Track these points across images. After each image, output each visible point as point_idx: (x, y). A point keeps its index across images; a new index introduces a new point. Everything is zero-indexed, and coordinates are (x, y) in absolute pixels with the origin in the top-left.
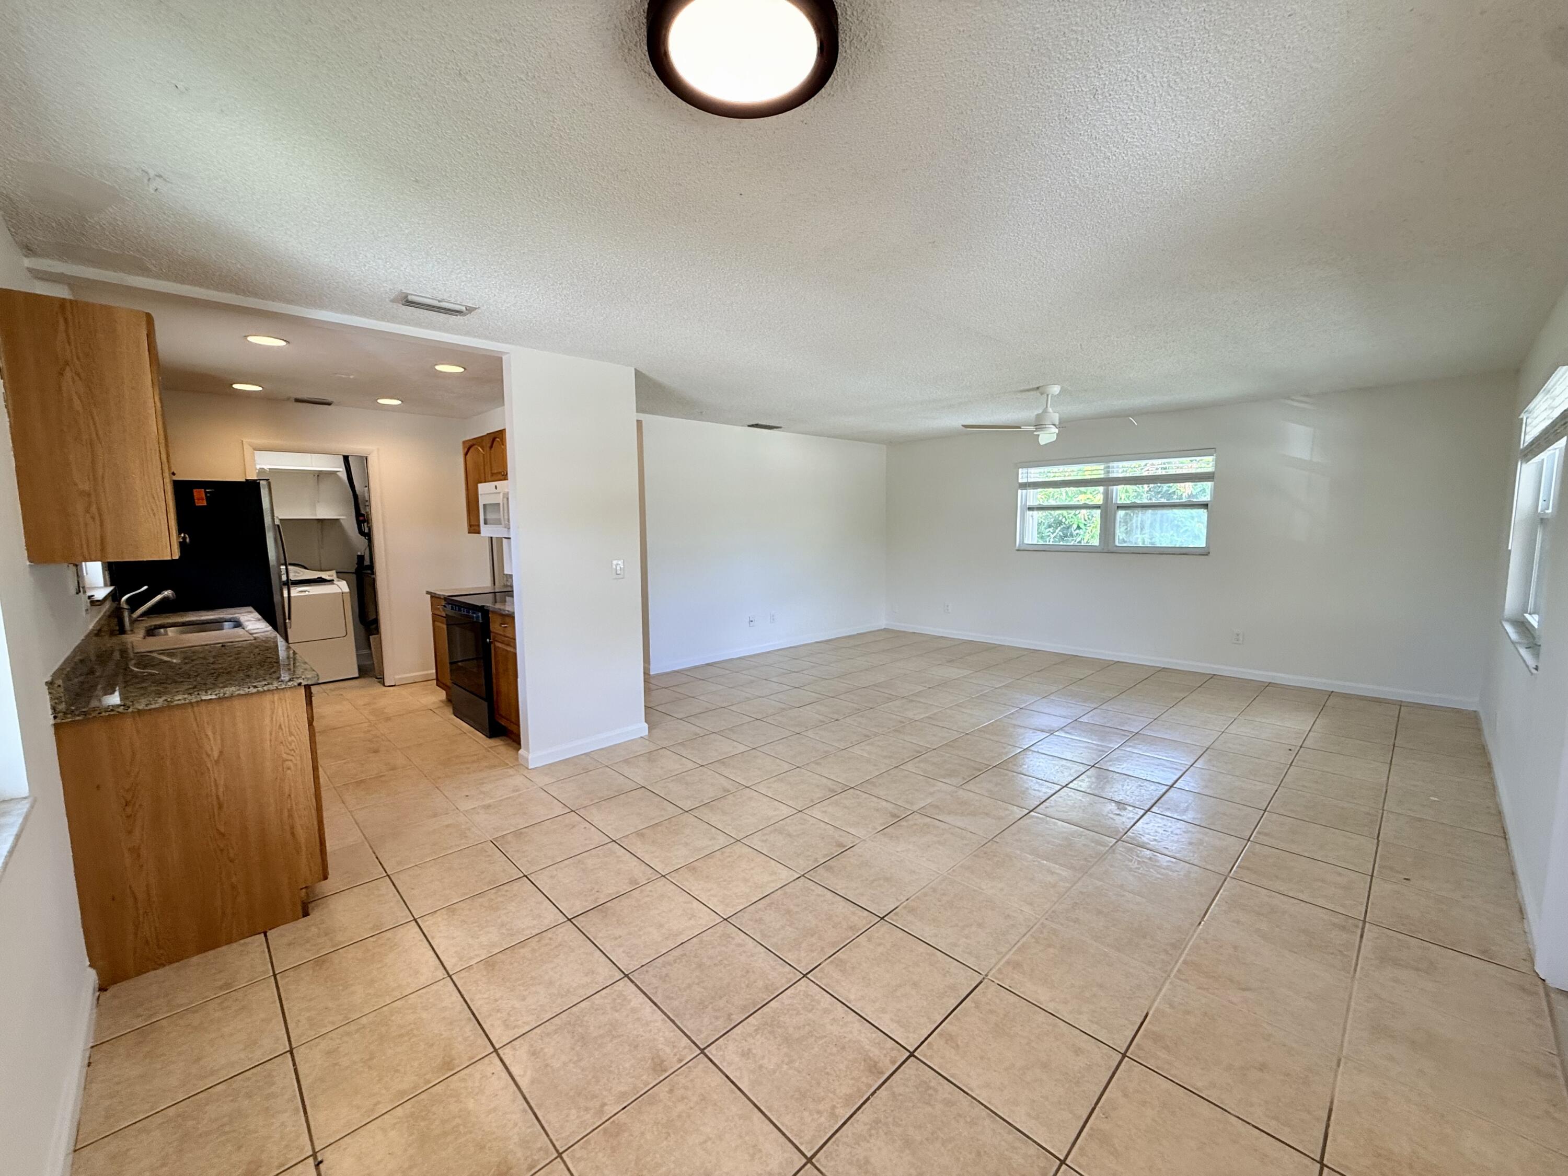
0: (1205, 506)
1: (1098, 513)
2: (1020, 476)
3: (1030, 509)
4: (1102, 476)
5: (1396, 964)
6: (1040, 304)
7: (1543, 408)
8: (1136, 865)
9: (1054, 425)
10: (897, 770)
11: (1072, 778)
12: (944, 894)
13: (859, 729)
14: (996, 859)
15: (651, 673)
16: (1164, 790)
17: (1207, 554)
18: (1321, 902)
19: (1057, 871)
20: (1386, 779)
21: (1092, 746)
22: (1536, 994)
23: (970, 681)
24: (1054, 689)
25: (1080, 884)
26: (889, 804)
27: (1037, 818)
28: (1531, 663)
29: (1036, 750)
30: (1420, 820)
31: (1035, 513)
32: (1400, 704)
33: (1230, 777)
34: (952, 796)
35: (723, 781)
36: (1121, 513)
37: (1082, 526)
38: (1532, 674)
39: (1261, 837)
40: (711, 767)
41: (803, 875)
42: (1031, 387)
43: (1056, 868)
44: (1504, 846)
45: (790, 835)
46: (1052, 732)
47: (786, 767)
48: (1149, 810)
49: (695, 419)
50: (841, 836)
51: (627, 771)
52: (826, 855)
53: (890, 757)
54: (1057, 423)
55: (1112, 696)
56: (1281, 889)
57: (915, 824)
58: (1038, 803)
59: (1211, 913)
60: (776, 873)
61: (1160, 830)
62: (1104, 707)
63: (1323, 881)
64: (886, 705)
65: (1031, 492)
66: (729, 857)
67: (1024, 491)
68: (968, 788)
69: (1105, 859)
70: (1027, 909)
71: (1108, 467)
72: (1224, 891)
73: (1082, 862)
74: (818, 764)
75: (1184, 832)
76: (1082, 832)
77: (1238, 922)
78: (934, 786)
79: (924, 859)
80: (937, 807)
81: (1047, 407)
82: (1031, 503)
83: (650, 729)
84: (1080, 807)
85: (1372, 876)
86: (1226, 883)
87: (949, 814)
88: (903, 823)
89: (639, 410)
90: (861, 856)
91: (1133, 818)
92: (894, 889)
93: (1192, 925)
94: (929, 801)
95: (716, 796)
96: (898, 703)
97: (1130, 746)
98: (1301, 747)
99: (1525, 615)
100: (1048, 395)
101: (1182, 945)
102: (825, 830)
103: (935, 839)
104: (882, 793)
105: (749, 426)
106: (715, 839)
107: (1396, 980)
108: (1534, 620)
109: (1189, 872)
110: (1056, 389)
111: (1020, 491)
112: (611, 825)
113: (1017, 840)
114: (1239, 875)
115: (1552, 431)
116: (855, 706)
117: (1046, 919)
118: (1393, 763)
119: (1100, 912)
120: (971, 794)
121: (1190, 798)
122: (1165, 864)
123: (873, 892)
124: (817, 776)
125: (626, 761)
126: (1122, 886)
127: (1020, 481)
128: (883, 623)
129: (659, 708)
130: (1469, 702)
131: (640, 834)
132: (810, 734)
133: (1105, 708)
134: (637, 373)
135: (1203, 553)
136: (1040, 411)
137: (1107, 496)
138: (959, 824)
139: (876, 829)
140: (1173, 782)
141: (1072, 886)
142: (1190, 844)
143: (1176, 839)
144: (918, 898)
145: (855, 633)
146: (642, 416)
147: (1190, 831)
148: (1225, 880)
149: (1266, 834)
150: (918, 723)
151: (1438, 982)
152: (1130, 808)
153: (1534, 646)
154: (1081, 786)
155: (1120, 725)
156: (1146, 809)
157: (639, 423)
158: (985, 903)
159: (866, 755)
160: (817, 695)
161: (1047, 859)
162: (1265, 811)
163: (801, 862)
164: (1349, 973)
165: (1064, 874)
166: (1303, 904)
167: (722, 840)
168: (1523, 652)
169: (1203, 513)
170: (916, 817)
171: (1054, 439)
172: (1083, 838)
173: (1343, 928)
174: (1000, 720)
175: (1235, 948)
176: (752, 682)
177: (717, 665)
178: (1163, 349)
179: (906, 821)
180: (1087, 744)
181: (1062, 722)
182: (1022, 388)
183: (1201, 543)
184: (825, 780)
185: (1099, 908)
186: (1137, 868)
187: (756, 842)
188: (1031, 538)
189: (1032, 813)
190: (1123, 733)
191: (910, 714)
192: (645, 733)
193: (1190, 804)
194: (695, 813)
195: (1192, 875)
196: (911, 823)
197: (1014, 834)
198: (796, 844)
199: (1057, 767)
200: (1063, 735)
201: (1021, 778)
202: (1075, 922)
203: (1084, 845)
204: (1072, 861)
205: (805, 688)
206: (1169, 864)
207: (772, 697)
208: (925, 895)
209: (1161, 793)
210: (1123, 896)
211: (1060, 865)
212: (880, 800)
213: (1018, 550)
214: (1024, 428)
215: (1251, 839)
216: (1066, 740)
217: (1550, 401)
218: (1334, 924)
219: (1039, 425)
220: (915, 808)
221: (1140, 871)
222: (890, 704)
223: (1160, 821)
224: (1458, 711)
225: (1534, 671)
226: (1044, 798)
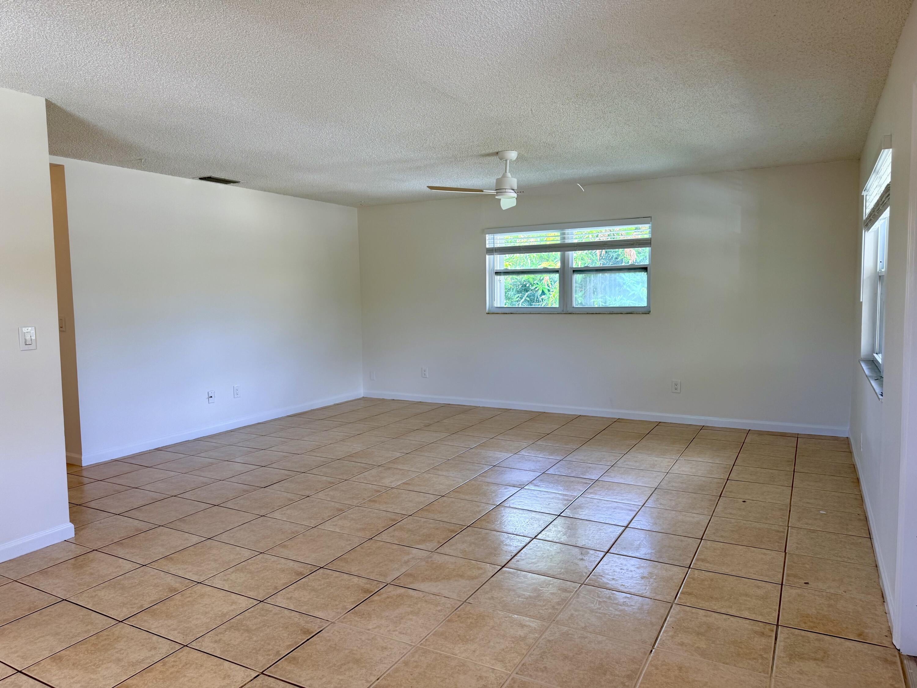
0: (644, 269)
1: (556, 276)
2: (487, 242)
3: (497, 273)
4: (559, 242)
5: (801, 658)
6: (490, 63)
7: (875, 186)
8: (598, 606)
9: (513, 190)
10: (372, 541)
11: (541, 529)
12: (416, 667)
13: (333, 504)
14: (469, 621)
15: (84, 464)
16: (620, 532)
17: (648, 313)
18: (746, 614)
19: (527, 623)
20: (789, 501)
21: (558, 496)
22: (895, 663)
23: (446, 443)
24: (525, 445)
25: (547, 633)
26: (361, 579)
27: (509, 573)
28: (878, 391)
29: (508, 505)
30: (814, 531)
31: (502, 278)
32: (797, 437)
33: (674, 512)
34: (427, 562)
35: (169, 579)
36: (578, 278)
37: (546, 291)
38: (879, 399)
39: (700, 563)
40: (155, 565)
41: (262, 673)
42: (491, 151)
43: (526, 620)
44: (870, 544)
45: (248, 631)
46: (522, 487)
47: (247, 554)
48: (607, 552)
49: (133, 167)
50: (307, 622)
51: (44, 583)
52: (289, 646)
53: (364, 529)
54: (516, 188)
55: (575, 447)
56: (716, 608)
57: (388, 597)
58: (509, 558)
59: (661, 639)
60: (229, 676)
61: (618, 570)
62: (568, 458)
63: (747, 595)
64: (362, 475)
65: (498, 257)
66: (173, 666)
67: (492, 256)
68: (442, 551)
69: (570, 604)
70: (499, 667)
71: (564, 234)
72: (670, 617)
73: (550, 611)
74: (285, 547)
75: (638, 568)
76: (550, 581)
77: (682, 644)
78: (408, 554)
79: (397, 633)
80: (410, 575)
81: (506, 172)
82: (498, 268)
83: (77, 530)
84: (548, 557)
85: (782, 585)
86: (672, 610)
87: (423, 581)
88: (376, 598)
89: (52, 152)
90: (329, 640)
91: (595, 561)
92: (364, 671)
93: (645, 653)
94: (403, 570)
95: (160, 598)
96: (374, 472)
97: (591, 493)
98: (728, 480)
99: (874, 354)
100: (506, 160)
101: (636, 674)
102: (290, 618)
103: (409, 609)
104: (354, 569)
105: (201, 179)
106: (155, 648)
107: (801, 672)
108: (879, 358)
109: (642, 605)
110: (513, 155)
111: (487, 256)
112: (16, 652)
113: (490, 599)
114: (683, 601)
115: (881, 203)
116: (329, 479)
117: (517, 673)
118: (794, 486)
119: (566, 657)
120: (447, 557)
121: (642, 535)
122: (622, 601)
123: (341, 677)
124: (283, 560)
125: (43, 572)
126: (584, 628)
127: (487, 246)
128: (360, 392)
129: (93, 504)
130: (842, 431)
131: (56, 658)
132: (277, 515)
133: (570, 459)
134: (50, 105)
135: (645, 312)
136: (500, 177)
137: (564, 261)
138: (434, 590)
139: (346, 609)
140: (628, 522)
141: (541, 637)
142: (643, 578)
143: (630, 576)
144: (389, 675)
145: (332, 404)
146: (59, 160)
147: (643, 567)
148: (671, 607)
149: (703, 560)
150: (394, 490)
151: (831, 667)
152: (592, 552)
153: (879, 379)
154: (548, 536)
155: (582, 474)
156: (606, 551)
157: (53, 167)
158: (458, 668)
159: (338, 530)
160: (286, 472)
161: (519, 613)
162: (702, 539)
163: (260, 658)
164: (768, 674)
165: (533, 625)
166: (732, 619)
167: (165, 647)
168: (873, 383)
169: (643, 276)
170: (389, 590)
171: (514, 204)
172: (551, 586)
173: (762, 634)
174: (475, 479)
175: (680, 669)
176: (212, 464)
177: (169, 450)
178: (602, 119)
179: (379, 595)
180: (554, 495)
181: (530, 476)
182: (483, 152)
183: (644, 304)
184: (291, 564)
185: (566, 653)
186: (598, 608)
187: (207, 645)
188: (500, 302)
189: (504, 569)
190: (584, 481)
191: (387, 482)
192: (71, 534)
193: (642, 541)
194: (133, 622)
195: (645, 607)
196: (384, 596)
197: (487, 593)
198: (255, 639)
199: (527, 520)
200: (533, 487)
201: (494, 535)
202: (543, 671)
203: (552, 594)
204: (541, 611)
205: (274, 466)
206: (625, 600)
207: (233, 479)
208: (397, 670)
209: (618, 534)
210: (586, 638)
211: (530, 616)
212: (352, 577)
213: (487, 313)
214: (487, 192)
215: (691, 567)
216: (535, 493)
217: (878, 180)
218: (756, 632)
219: (500, 189)
220: (389, 580)
221: (601, 611)
222: (366, 474)
223: (617, 561)
224: (836, 438)
225: (880, 397)
226: (515, 552)
